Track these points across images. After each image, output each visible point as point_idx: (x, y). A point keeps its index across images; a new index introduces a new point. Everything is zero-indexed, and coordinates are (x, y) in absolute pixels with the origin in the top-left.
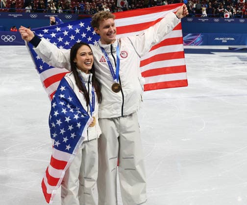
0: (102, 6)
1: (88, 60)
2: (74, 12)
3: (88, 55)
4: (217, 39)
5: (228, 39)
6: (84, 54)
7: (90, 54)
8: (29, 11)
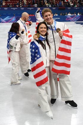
1: (43, 31)
2: (57, 6)
3: (43, 28)
6: (42, 28)
7: (45, 28)
8: (36, 6)
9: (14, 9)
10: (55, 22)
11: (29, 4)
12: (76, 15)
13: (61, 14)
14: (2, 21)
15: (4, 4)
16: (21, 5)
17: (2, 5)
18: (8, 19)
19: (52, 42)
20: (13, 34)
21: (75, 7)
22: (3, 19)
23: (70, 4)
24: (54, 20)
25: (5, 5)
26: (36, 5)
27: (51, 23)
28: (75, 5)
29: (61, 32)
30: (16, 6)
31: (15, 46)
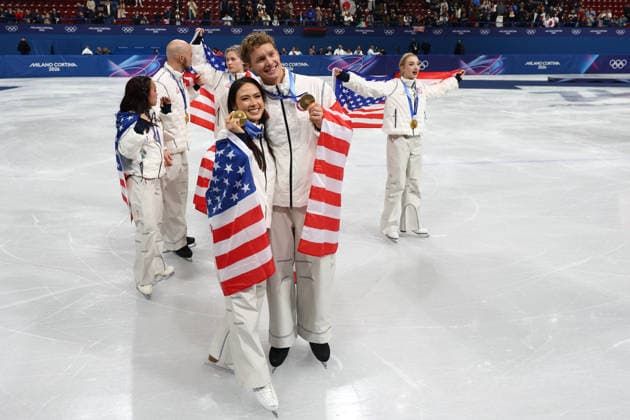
0: (341, 13)
1: (253, 106)
2: (298, 22)
3: (252, 98)
4: (530, 63)
5: (549, 63)
6: (245, 98)
7: (256, 96)
8: (229, 24)
9: (156, 31)
10: (290, 75)
11: (206, 15)
12: (361, 53)
13: (312, 51)
14: (113, 69)
15: (122, 14)
16: (180, 20)
17: (116, 17)
18: (133, 64)
19: (283, 143)
20: (130, 118)
21: (359, 28)
22: (117, 63)
23: (343, 18)
24: (287, 71)
25: (124, 16)
26: (230, 18)
27: (279, 80)
28: (360, 22)
29: (317, 108)
30: (163, 23)
31: (140, 159)
